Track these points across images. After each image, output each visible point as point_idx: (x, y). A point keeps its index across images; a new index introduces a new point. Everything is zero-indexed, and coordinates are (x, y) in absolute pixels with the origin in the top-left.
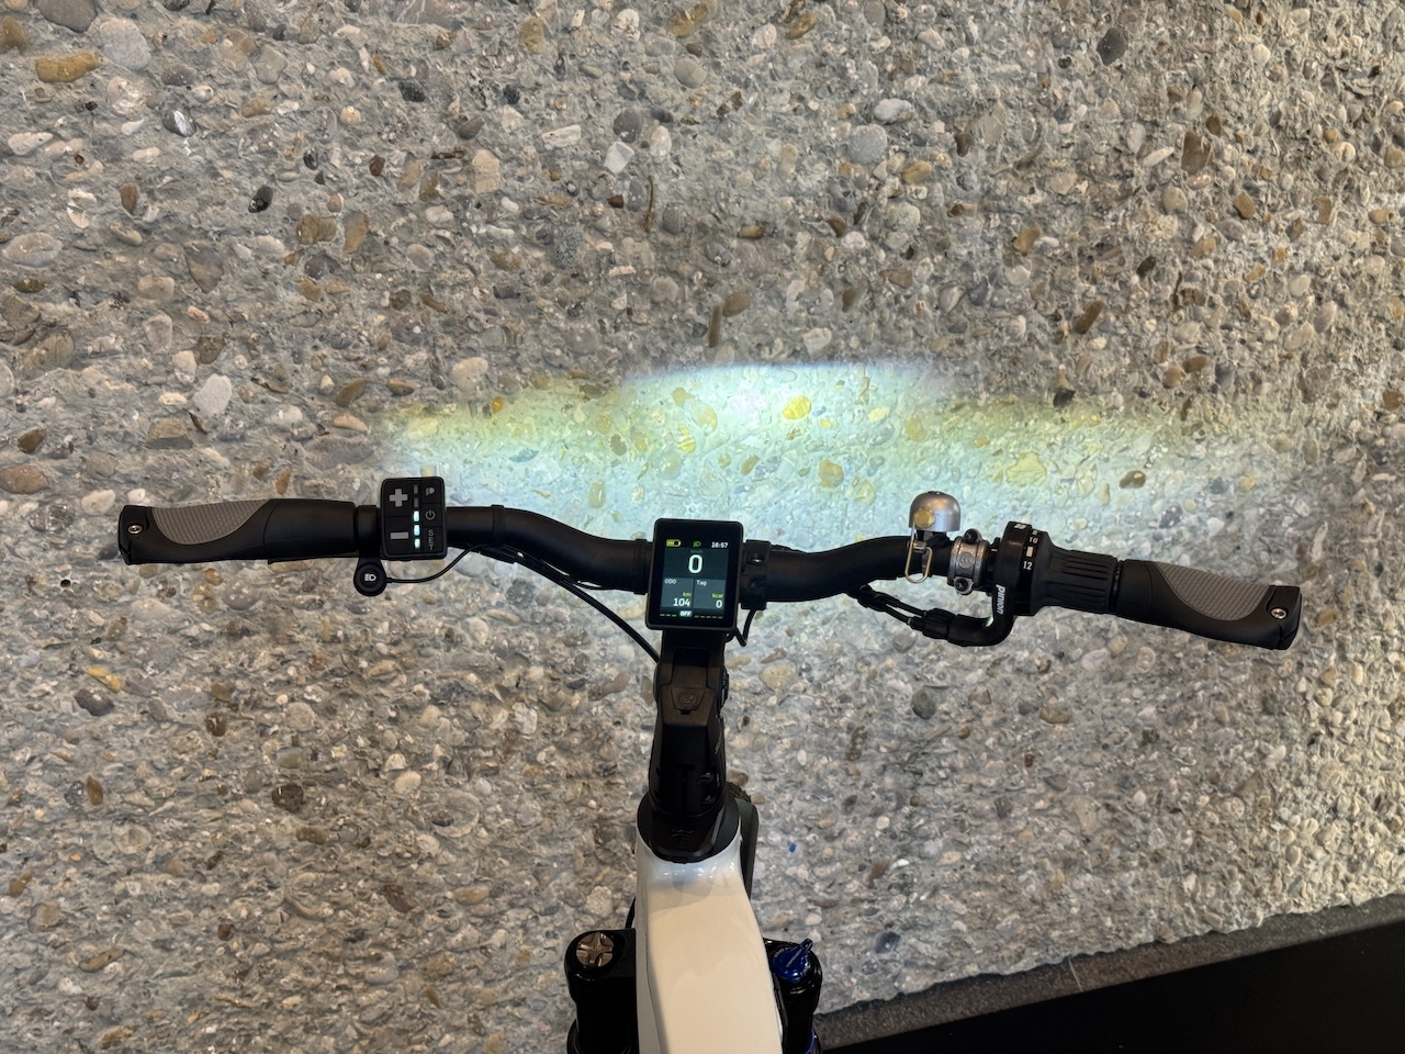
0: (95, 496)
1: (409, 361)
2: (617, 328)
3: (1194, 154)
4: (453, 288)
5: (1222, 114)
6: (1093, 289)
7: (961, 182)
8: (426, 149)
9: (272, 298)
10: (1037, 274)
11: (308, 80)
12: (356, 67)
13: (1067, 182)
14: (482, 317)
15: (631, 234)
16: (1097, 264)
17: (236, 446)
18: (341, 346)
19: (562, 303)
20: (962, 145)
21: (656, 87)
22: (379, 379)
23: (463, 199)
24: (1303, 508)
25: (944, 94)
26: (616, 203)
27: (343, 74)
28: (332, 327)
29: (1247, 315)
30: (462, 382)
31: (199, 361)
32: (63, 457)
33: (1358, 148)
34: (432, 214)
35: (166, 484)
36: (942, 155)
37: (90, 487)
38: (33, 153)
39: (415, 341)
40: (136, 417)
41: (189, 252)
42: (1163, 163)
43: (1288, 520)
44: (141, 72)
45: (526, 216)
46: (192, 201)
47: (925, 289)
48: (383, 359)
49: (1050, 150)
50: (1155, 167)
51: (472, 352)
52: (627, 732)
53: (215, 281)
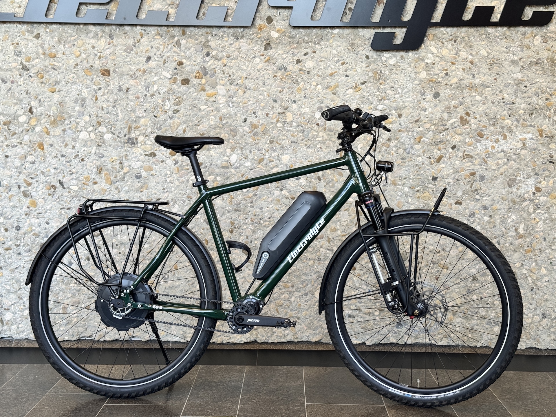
0: (210, 177)
1: (273, 155)
2: (318, 151)
3: (463, 121)
4: (283, 140)
5: (469, 112)
6: (439, 152)
7: (400, 124)
8: (277, 111)
9: (246, 139)
10: (423, 147)
11: (254, 98)
12: (263, 95)
13: (428, 126)
14: (288, 147)
15: (321, 131)
16: (439, 146)
17: (238, 170)
18: (259, 150)
19: (306, 145)
20: (400, 116)
21: (326, 101)
22: (266, 159)
23: (284, 122)
24: (514, 217)
25: (394, 105)
26: (318, 125)
27: (261, 97)
28: (257, 146)
29: (486, 162)
30: (284, 161)
31: (231, 151)
32: (205, 168)
33: (512, 122)
34: (279, 125)
35: (224, 176)
36: (394, 118)
37: (210, 175)
38: (204, 110)
39: (275, 151)
40: (219, 161)
41: (231, 130)
42: (454, 122)
43: (509, 220)
44: (224, 96)
45: (298, 126)
46: (232, 120)
47: (394, 149)
48: (267, 154)
49: (422, 118)
50: (452, 124)
51: (286, 154)
52: (324, 250)
53: (235, 136)
